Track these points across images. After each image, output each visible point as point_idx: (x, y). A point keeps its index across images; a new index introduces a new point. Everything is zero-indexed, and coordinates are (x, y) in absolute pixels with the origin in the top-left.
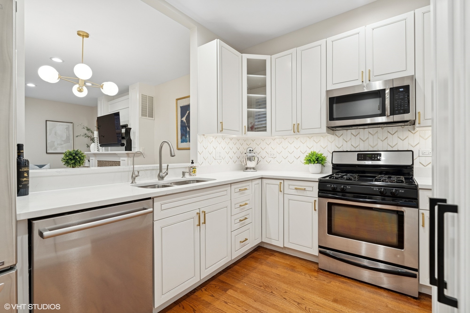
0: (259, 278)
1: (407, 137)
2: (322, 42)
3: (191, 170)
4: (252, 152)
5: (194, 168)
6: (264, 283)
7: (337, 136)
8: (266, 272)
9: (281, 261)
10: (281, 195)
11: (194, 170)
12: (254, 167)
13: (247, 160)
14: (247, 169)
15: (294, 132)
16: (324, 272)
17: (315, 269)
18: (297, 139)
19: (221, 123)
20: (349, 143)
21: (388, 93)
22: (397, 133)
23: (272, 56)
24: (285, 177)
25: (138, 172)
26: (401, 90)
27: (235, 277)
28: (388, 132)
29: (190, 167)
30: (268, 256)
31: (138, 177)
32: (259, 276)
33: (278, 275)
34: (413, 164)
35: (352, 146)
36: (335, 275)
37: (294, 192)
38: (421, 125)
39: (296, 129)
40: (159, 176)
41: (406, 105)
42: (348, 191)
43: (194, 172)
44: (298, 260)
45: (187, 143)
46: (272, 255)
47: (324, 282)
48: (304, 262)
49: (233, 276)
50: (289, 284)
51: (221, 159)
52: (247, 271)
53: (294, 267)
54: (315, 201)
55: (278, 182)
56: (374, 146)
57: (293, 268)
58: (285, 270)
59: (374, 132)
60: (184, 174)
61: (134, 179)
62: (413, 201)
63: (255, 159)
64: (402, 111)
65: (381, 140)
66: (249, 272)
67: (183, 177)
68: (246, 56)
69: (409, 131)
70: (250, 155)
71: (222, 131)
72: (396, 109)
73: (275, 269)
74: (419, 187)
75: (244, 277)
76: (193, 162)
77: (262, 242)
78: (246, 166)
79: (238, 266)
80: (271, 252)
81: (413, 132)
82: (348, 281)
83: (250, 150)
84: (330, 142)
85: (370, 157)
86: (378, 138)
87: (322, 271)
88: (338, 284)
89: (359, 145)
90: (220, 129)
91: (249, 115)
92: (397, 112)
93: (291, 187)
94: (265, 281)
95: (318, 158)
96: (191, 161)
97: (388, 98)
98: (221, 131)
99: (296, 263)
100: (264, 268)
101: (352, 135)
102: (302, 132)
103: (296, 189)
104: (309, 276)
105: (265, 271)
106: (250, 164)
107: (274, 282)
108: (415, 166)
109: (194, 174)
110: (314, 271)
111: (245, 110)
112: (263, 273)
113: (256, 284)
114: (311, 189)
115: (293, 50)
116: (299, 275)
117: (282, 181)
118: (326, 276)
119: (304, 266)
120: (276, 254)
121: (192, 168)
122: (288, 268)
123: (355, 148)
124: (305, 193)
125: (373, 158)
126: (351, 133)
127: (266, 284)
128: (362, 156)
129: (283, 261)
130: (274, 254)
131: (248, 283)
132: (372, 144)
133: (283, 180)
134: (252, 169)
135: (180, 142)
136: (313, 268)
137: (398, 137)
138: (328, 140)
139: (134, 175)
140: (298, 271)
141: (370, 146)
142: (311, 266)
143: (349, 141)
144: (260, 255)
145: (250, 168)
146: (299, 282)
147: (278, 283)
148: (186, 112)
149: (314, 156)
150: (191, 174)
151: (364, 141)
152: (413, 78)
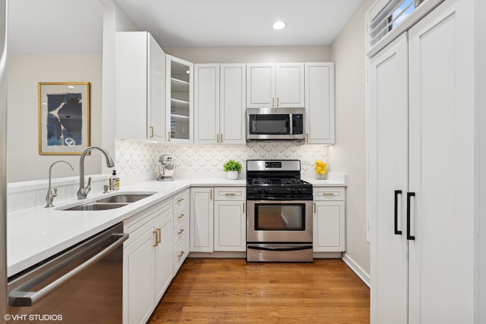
0: (205, 287)
1: (296, 150)
2: (243, 65)
3: (114, 183)
4: (170, 160)
5: (117, 180)
6: (212, 289)
7: (249, 147)
8: (207, 279)
9: (213, 265)
10: (211, 202)
11: (118, 182)
12: (171, 176)
13: (164, 168)
14: (163, 178)
15: (218, 142)
16: (252, 264)
17: (244, 263)
18: (214, 148)
19: (151, 127)
20: (258, 153)
21: (291, 117)
22: (290, 147)
23: (195, 64)
24: (216, 184)
25: (56, 190)
26: (298, 117)
27: (180, 294)
28: (284, 146)
29: (112, 179)
30: (199, 265)
31: (56, 197)
32: (203, 285)
33: (219, 278)
34: (300, 170)
35: (260, 156)
36: (260, 263)
37: (224, 198)
38: (308, 143)
39: (220, 139)
40: (79, 193)
41: (301, 128)
42: (270, 192)
43: (117, 185)
44: (227, 260)
45: (61, 146)
46: (202, 262)
47: (256, 271)
48: (233, 261)
49: (179, 294)
50: (232, 282)
51: (136, 168)
52: (189, 284)
53: (228, 267)
54: (244, 204)
55: (209, 190)
56: (276, 156)
57: (228, 269)
58: (222, 272)
59: (276, 145)
60: (106, 188)
61: (52, 200)
62: (310, 196)
63: (173, 167)
64: (298, 132)
65: (280, 152)
66: (191, 284)
67: (105, 193)
68: (170, 58)
69: (297, 146)
70: (168, 163)
71: (153, 137)
72: (295, 130)
73: (213, 274)
74: (313, 186)
75: (189, 290)
76: (116, 172)
77: (191, 253)
78: (163, 175)
79: (176, 283)
80: (200, 260)
81: (299, 146)
82: (271, 265)
83: (168, 158)
84: (243, 152)
85: (274, 165)
86: (278, 150)
87: (250, 263)
88: (266, 269)
89: (265, 155)
90: (150, 134)
91: (173, 121)
92: (296, 132)
93: (221, 193)
94: (212, 287)
95: (236, 166)
96: (113, 172)
97: (291, 121)
98: (150, 137)
99: (228, 263)
100: (202, 276)
101: (260, 147)
102: (225, 142)
103: (226, 195)
104: (243, 271)
105: (205, 279)
106: (168, 173)
107: (220, 285)
108: (301, 172)
109: (118, 187)
110: (245, 265)
111: (169, 115)
112: (205, 281)
113: (206, 293)
114: (239, 194)
115: (217, 65)
116: (236, 272)
117: (212, 189)
118: (255, 266)
119: (235, 264)
120: (205, 260)
121: (115, 181)
122: (224, 270)
123: (263, 157)
124: (234, 198)
125: (277, 166)
126: (260, 145)
127: (214, 289)
128: (269, 164)
129: (215, 265)
130: (204, 261)
131: (197, 294)
132: (274, 155)
133: (214, 187)
134: (169, 178)
135: (47, 144)
136: (242, 263)
137: (290, 150)
138: (242, 150)
139: (50, 196)
140: (233, 269)
141: (273, 156)
142: (240, 262)
143: (258, 151)
144: (191, 266)
145: (168, 177)
146: (239, 278)
147: (223, 284)
148: (60, 104)
149: (234, 165)
150: (114, 188)
151: (268, 152)
152: (303, 109)
